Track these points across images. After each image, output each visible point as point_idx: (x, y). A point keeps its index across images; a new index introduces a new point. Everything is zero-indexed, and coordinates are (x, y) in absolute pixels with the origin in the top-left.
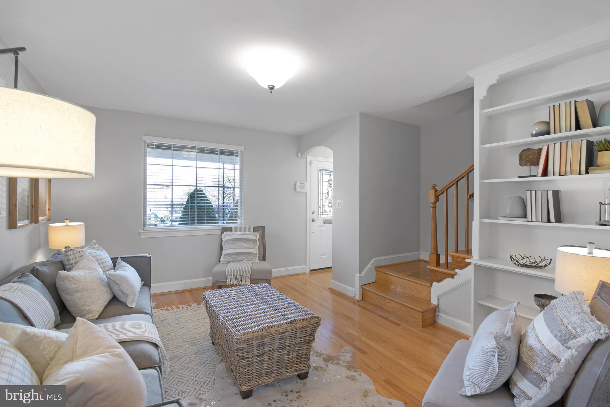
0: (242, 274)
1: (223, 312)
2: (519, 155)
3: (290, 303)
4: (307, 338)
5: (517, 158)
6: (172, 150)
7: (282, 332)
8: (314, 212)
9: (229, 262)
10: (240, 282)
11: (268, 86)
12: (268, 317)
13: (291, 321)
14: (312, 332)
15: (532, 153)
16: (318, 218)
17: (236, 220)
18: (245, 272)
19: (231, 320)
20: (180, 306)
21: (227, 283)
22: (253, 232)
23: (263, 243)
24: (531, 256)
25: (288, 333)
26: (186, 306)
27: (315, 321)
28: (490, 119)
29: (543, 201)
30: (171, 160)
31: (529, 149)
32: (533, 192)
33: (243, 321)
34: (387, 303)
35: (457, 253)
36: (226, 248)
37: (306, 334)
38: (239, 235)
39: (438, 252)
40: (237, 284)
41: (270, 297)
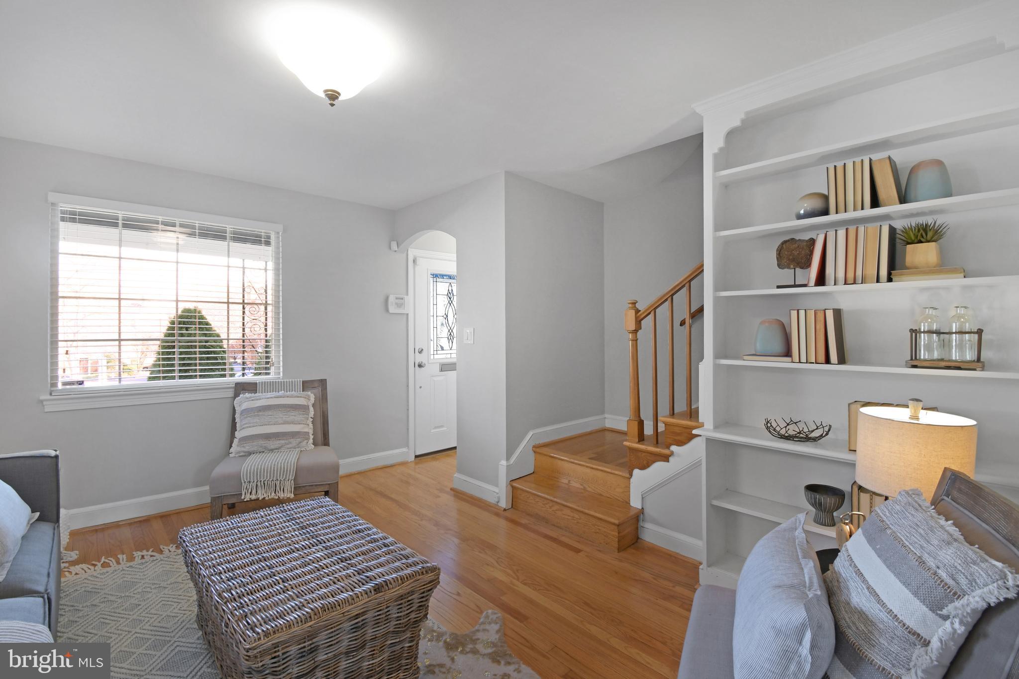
0: (277, 477)
1: (221, 578)
2: (777, 250)
3: (375, 540)
4: (413, 615)
5: (774, 255)
6: (120, 225)
7: (357, 615)
8: (422, 350)
9: (250, 454)
10: (273, 494)
11: (326, 91)
12: (326, 579)
13: (377, 587)
14: (422, 602)
15: (798, 246)
16: (430, 362)
17: (266, 369)
18: (284, 472)
19: (237, 599)
20: (138, 554)
21: (243, 498)
22: (303, 391)
23: (323, 412)
24: (800, 421)
25: (369, 615)
26: (150, 553)
27: (430, 576)
28: (725, 188)
29: (818, 327)
30: (118, 248)
31: (793, 239)
32: (802, 313)
33: (266, 598)
34: (556, 512)
35: (673, 418)
36: (244, 424)
37: (412, 607)
38: (271, 398)
39: (641, 416)
40: (264, 498)
41: (332, 529)
